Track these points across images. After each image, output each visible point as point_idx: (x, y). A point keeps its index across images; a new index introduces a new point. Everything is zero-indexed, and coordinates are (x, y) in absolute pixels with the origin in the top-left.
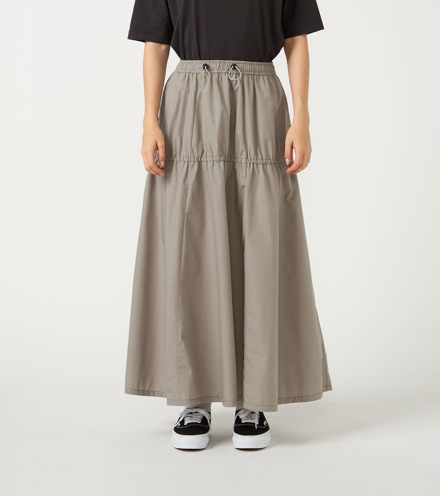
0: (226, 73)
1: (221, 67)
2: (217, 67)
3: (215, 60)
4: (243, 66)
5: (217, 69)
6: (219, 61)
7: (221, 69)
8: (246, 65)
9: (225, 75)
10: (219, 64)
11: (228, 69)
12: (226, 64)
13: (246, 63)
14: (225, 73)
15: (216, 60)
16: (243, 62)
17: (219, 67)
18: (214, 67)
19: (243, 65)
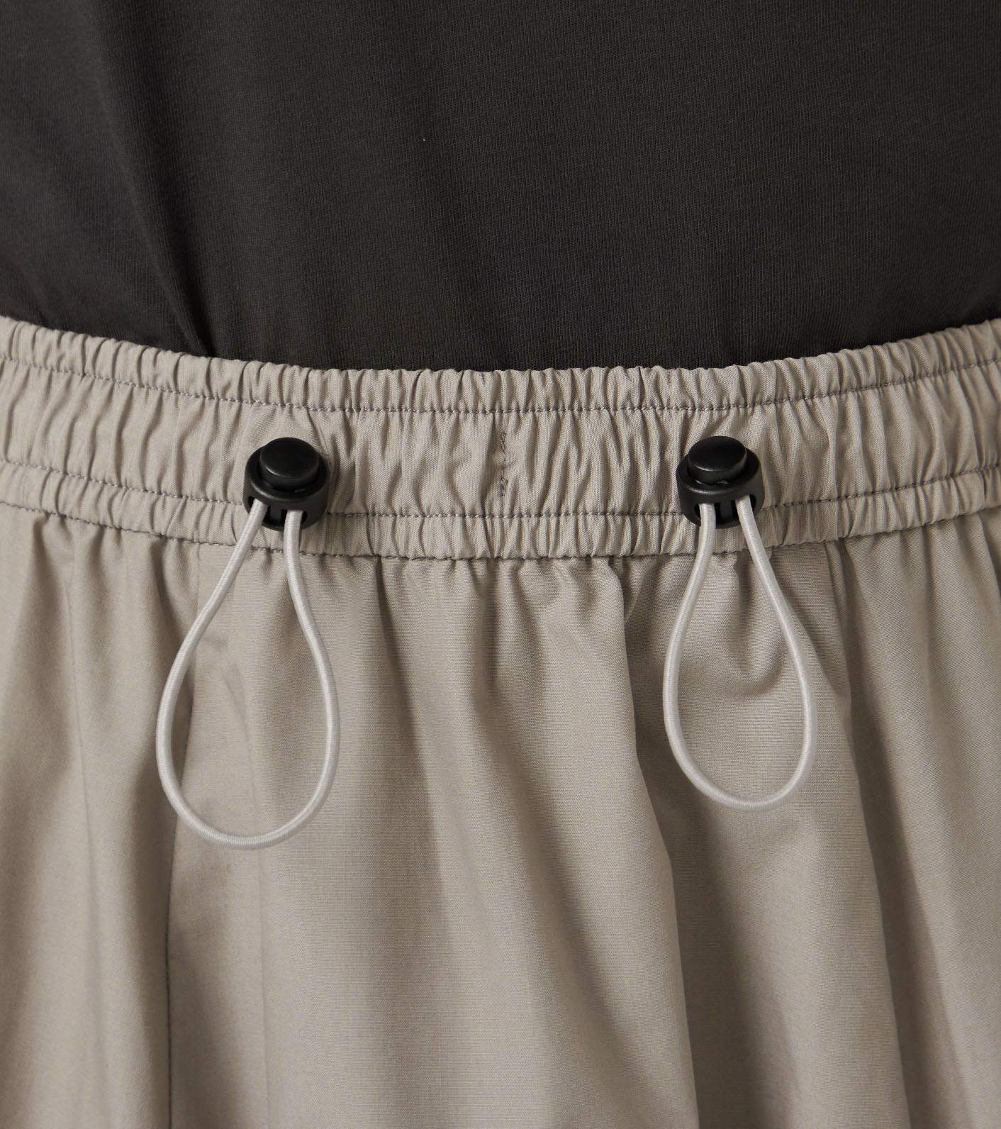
0: (601, 565)
1: (516, 471)
2: (469, 478)
3: (427, 376)
4: (828, 422)
5: (469, 496)
6: (485, 381)
7: (527, 500)
8: (872, 399)
9: (588, 598)
10: (485, 423)
11: (618, 500)
12: (594, 427)
13: (868, 377)
14: (587, 559)
15: (450, 376)
16: (823, 364)
17: (492, 474)
18: (424, 467)
19: (826, 410)
